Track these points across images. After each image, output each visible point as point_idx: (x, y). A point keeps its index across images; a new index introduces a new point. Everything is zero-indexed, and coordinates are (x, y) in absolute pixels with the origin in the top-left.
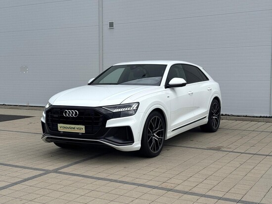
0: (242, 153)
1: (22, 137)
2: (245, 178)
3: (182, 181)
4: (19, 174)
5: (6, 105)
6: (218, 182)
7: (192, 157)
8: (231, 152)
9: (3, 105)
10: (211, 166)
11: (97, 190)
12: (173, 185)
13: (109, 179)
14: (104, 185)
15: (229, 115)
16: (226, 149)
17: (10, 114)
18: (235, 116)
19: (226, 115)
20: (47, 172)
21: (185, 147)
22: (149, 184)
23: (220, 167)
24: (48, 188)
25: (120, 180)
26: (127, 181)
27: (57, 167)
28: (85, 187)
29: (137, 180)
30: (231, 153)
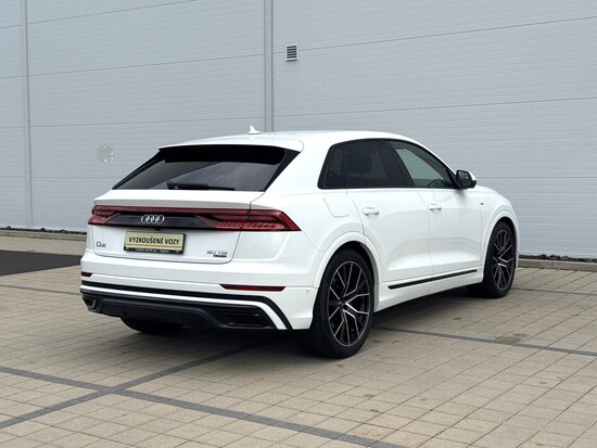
0: (571, 352)
1: (76, 307)
2: (565, 415)
3: (406, 421)
4: (38, 395)
5: (66, 232)
6: (493, 425)
7: (446, 359)
8: (545, 348)
9: (61, 232)
10: (487, 383)
11: (200, 439)
12: (381, 431)
13: (236, 413)
14: (220, 429)
15: (559, 258)
16: (532, 342)
17: (68, 253)
18: (574, 260)
19: (552, 256)
20: (102, 391)
21: (436, 334)
22: (326, 428)
23: (510, 385)
24: (88, 431)
25: (261, 414)
26: (276, 417)
27: (126, 380)
28: (174, 432)
29: (301, 415)
30: (544, 351)
